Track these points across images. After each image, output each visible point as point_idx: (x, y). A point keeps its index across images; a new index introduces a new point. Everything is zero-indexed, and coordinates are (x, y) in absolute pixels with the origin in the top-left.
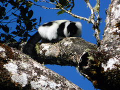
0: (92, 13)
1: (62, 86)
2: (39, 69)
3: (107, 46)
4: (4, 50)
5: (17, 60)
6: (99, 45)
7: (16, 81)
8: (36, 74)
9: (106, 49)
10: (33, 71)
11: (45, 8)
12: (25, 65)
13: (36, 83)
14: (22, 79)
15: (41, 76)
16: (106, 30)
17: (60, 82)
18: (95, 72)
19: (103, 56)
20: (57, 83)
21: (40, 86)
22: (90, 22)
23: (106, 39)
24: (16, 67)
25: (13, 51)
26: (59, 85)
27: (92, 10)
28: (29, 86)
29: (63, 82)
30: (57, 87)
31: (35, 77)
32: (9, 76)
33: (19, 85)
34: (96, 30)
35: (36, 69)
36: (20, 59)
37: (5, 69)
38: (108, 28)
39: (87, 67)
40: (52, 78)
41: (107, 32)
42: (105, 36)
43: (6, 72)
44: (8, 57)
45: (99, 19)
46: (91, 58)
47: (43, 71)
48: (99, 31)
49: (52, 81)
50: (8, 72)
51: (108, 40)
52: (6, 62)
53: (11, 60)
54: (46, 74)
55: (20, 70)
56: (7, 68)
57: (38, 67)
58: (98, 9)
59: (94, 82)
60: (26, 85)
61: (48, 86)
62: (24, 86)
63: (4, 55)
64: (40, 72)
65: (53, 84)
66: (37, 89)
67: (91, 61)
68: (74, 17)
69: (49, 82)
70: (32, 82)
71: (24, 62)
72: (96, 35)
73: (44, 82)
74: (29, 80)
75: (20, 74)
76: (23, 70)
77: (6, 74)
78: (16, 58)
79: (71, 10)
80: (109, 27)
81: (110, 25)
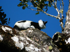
0: (59, 14)
1: (41, 50)
2: (30, 41)
3: (68, 31)
4: (11, 30)
5: (18, 35)
6: (63, 30)
7: (18, 46)
8: (28, 43)
10: (27, 42)
13: (28, 48)
14: (21, 45)
15: (31, 44)
16: (67, 23)
17: (40, 48)
18: (61, 44)
19: (65, 36)
20: (39, 49)
22: (58, 18)
24: (18, 39)
25: (16, 31)
27: (59, 12)
28: (24, 49)
29: (42, 48)
30: (39, 51)
31: (28, 45)
32: (14, 43)
33: (19, 48)
34: (61, 22)
35: (28, 41)
36: (20, 35)
37: (12, 39)
38: (67, 22)
39: (57, 41)
40: (36, 46)
41: (67, 24)
42: (66, 26)
43: (12, 41)
44: (14, 34)
45: (63, 17)
46: (59, 36)
47: (31, 42)
48: (63, 23)
49: (36, 47)
50: (14, 41)
51: (68, 28)
52: (13, 36)
53: (15, 35)
54: (33, 44)
55: (20, 41)
56: (13, 39)
57: (29, 40)
58: (63, 12)
59: (60, 49)
60: (23, 49)
61: (34, 50)
62: (22, 49)
63: (12, 32)
65: (37, 49)
66: (29, 51)
68: (48, 15)
69: (35, 48)
70: (26, 48)
71: (22, 37)
72: (61, 25)
73: (32, 48)
74: (25, 46)
75: (20, 43)
76: (21, 41)
77: (13, 42)
78: (18, 34)
80: (69, 21)
81: (69, 20)
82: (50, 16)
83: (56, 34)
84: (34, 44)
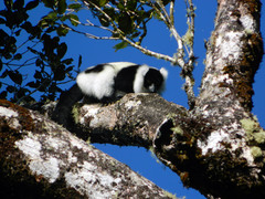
0: (180, 46)
1: (123, 182)
2: (81, 150)
3: (208, 108)
4: (16, 114)
5: (41, 133)
6: (193, 106)
7: (39, 173)
8: (75, 159)
9: (206, 113)
10: (70, 154)
11: (92, 37)
12: (54, 143)
13: (76, 176)
14: (50, 169)
15: (85, 162)
16: (206, 79)
17: (119, 174)
18: (184, 157)
19: (199, 126)
20: (115, 177)
21: (82, 182)
22: (176, 64)
23: (206, 95)
24: (39, 146)
25: (33, 117)
26: (118, 180)
27: (180, 42)
28: (61, 181)
29: (126, 175)
30: (114, 184)
31: (73, 165)
32: (25, 162)
33: (44, 179)
34: (187, 78)
35: (76, 150)
36: (45, 131)
37: (17, 149)
38: (209, 75)
39: (170, 147)
40: (104, 167)
41: (207, 82)
42: (203, 90)
43: (19, 154)
44: (24, 128)
45: (193, 58)
46: (177, 130)
47: (88, 153)
48: (192, 80)
49: (105, 172)
50: (23, 155)
51: (209, 98)
52: (19, 137)
53: (30, 133)
54: (93, 159)
55: (46, 151)
56: (21, 148)
57: (79, 147)
58: (192, 39)
59: (183, 174)
60: (57, 180)
61: (98, 181)
62: (52, 181)
63: (16, 124)
64: (82, 156)
65: (106, 179)
66: (78, 187)
67: (178, 135)
68: (146, 53)
69: (99, 174)
70: (67, 175)
71: (54, 137)
72: (186, 87)
73: (90, 174)
74: (63, 171)
75: (45, 159)
76: (51, 151)
77: (21, 159)
78: (38, 129)
79: (140, 40)
80: (212, 73)
81: (214, 69)
82: (150, 55)
83: (165, 120)
84: (95, 161)
